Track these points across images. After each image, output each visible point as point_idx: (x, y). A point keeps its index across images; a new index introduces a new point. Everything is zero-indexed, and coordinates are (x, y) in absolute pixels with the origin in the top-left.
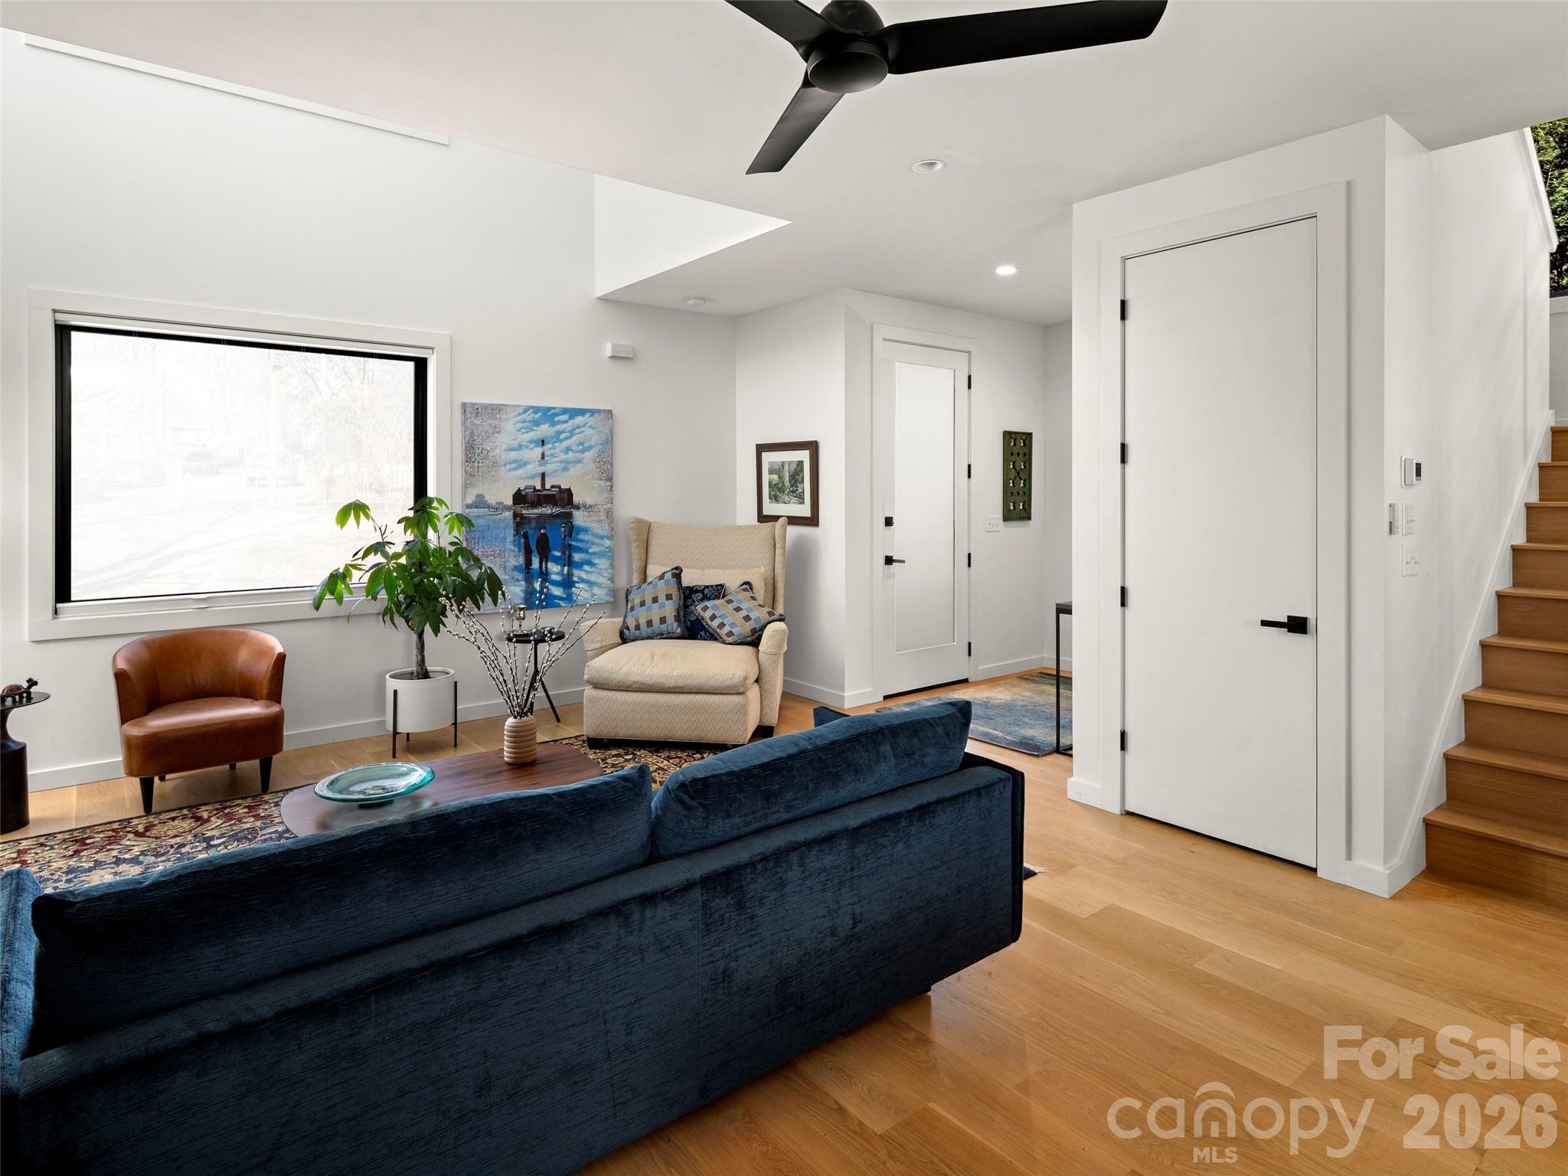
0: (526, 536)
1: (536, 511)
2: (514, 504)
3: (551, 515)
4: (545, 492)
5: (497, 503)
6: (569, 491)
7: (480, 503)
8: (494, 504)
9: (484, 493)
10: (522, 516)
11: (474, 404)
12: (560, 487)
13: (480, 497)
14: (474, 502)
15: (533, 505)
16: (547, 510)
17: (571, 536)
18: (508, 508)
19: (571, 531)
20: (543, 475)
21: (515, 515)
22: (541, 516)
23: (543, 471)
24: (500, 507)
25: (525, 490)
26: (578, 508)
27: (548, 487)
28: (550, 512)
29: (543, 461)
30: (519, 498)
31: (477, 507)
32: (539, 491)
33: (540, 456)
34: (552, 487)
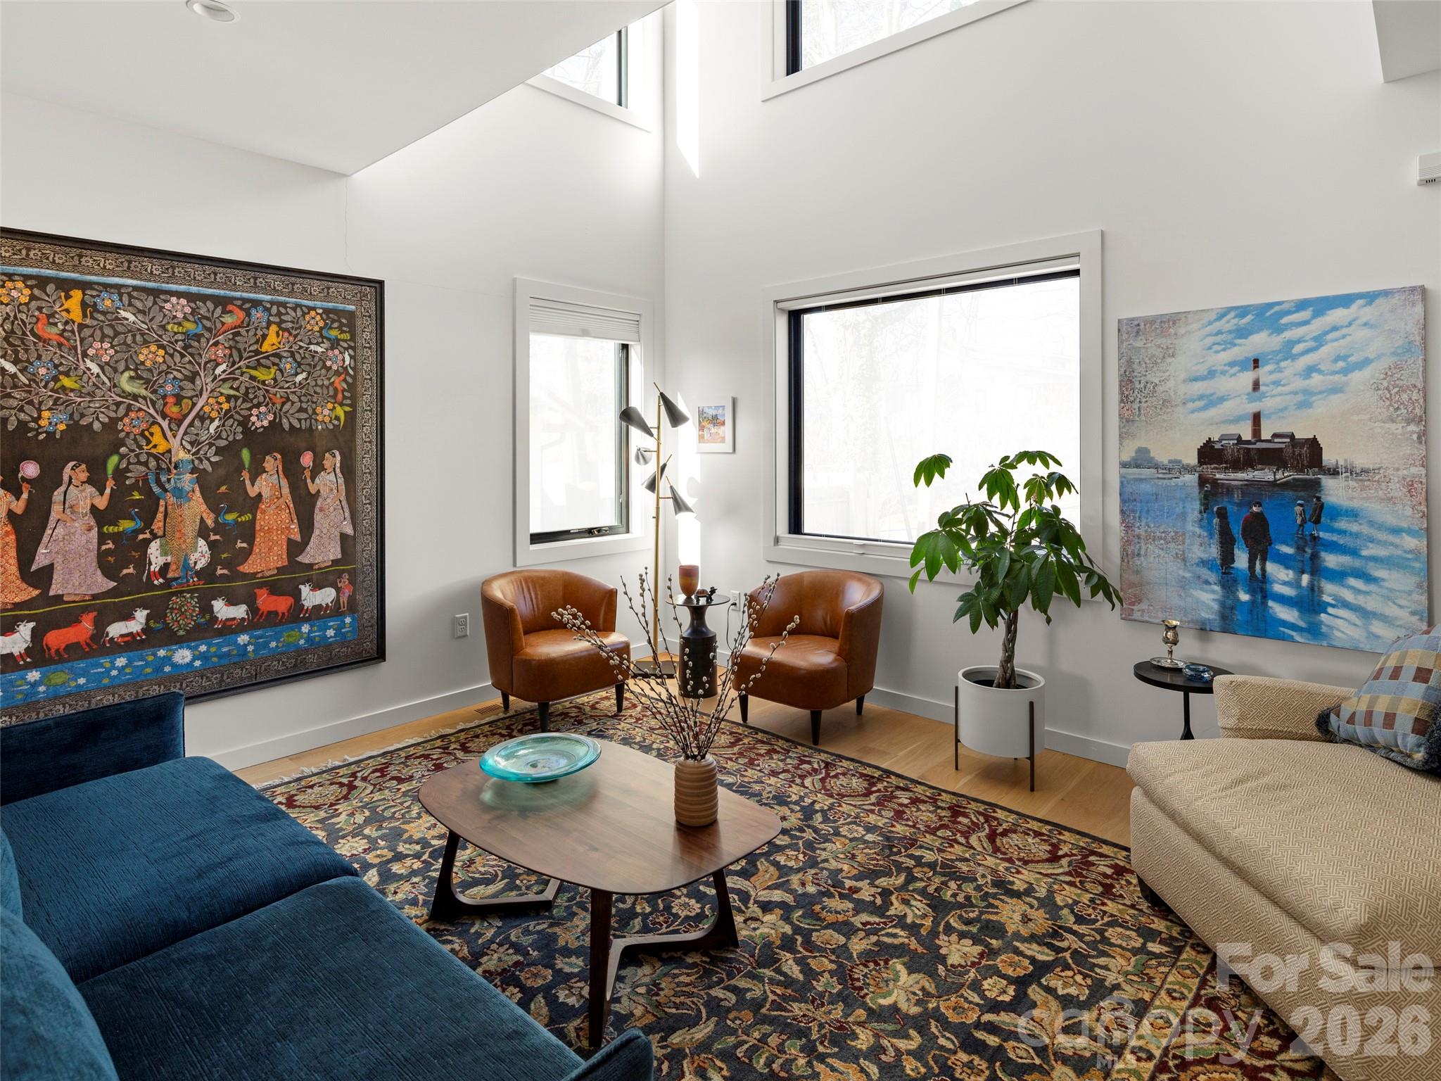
0: (1222, 514)
1: (1240, 475)
2: (1201, 463)
3: (1274, 484)
4: (1259, 445)
5: (1170, 461)
6: (1314, 445)
7: (1142, 460)
8: (1166, 462)
9: (1148, 446)
10: (1215, 482)
11: (1133, 319)
12: (1292, 436)
13: (1142, 451)
14: (1134, 459)
15: (1236, 465)
16: (1266, 475)
17: (1317, 521)
18: (1189, 469)
19: (1318, 512)
20: (1257, 418)
21: (1202, 481)
22: (1251, 484)
23: (1255, 410)
24: (1176, 468)
25: (1220, 440)
26: (1334, 472)
27: (1266, 435)
28: (1270, 477)
29: (1257, 394)
30: (1209, 453)
31: (1138, 466)
32: (1248, 442)
33: (1250, 387)
34: (1275, 436)
